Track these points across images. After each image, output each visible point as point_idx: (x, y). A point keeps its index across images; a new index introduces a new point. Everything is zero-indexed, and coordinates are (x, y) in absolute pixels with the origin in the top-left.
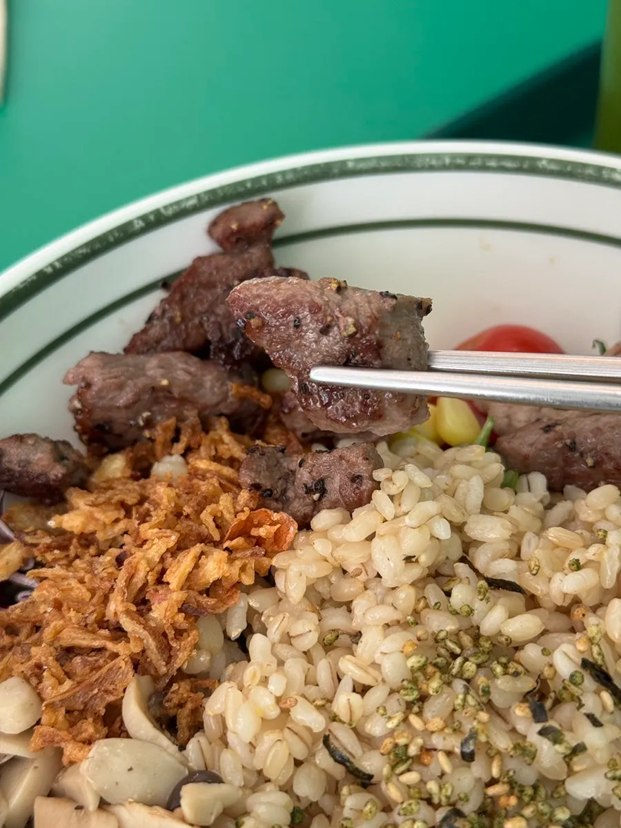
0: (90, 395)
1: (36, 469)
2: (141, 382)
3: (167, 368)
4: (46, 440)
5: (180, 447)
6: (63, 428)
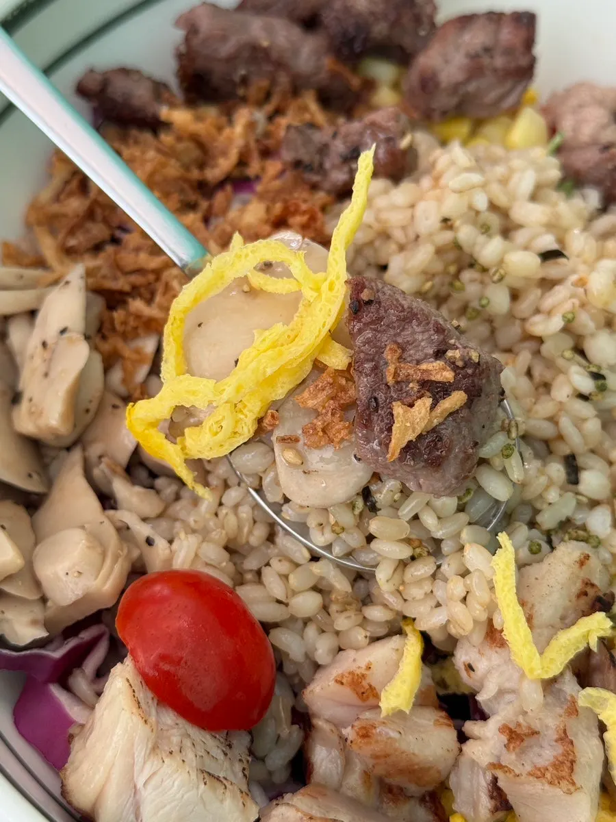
0: (196, 42)
1: (136, 102)
2: (244, 38)
3: (269, 30)
4: (149, 79)
5: (269, 108)
6: (164, 68)
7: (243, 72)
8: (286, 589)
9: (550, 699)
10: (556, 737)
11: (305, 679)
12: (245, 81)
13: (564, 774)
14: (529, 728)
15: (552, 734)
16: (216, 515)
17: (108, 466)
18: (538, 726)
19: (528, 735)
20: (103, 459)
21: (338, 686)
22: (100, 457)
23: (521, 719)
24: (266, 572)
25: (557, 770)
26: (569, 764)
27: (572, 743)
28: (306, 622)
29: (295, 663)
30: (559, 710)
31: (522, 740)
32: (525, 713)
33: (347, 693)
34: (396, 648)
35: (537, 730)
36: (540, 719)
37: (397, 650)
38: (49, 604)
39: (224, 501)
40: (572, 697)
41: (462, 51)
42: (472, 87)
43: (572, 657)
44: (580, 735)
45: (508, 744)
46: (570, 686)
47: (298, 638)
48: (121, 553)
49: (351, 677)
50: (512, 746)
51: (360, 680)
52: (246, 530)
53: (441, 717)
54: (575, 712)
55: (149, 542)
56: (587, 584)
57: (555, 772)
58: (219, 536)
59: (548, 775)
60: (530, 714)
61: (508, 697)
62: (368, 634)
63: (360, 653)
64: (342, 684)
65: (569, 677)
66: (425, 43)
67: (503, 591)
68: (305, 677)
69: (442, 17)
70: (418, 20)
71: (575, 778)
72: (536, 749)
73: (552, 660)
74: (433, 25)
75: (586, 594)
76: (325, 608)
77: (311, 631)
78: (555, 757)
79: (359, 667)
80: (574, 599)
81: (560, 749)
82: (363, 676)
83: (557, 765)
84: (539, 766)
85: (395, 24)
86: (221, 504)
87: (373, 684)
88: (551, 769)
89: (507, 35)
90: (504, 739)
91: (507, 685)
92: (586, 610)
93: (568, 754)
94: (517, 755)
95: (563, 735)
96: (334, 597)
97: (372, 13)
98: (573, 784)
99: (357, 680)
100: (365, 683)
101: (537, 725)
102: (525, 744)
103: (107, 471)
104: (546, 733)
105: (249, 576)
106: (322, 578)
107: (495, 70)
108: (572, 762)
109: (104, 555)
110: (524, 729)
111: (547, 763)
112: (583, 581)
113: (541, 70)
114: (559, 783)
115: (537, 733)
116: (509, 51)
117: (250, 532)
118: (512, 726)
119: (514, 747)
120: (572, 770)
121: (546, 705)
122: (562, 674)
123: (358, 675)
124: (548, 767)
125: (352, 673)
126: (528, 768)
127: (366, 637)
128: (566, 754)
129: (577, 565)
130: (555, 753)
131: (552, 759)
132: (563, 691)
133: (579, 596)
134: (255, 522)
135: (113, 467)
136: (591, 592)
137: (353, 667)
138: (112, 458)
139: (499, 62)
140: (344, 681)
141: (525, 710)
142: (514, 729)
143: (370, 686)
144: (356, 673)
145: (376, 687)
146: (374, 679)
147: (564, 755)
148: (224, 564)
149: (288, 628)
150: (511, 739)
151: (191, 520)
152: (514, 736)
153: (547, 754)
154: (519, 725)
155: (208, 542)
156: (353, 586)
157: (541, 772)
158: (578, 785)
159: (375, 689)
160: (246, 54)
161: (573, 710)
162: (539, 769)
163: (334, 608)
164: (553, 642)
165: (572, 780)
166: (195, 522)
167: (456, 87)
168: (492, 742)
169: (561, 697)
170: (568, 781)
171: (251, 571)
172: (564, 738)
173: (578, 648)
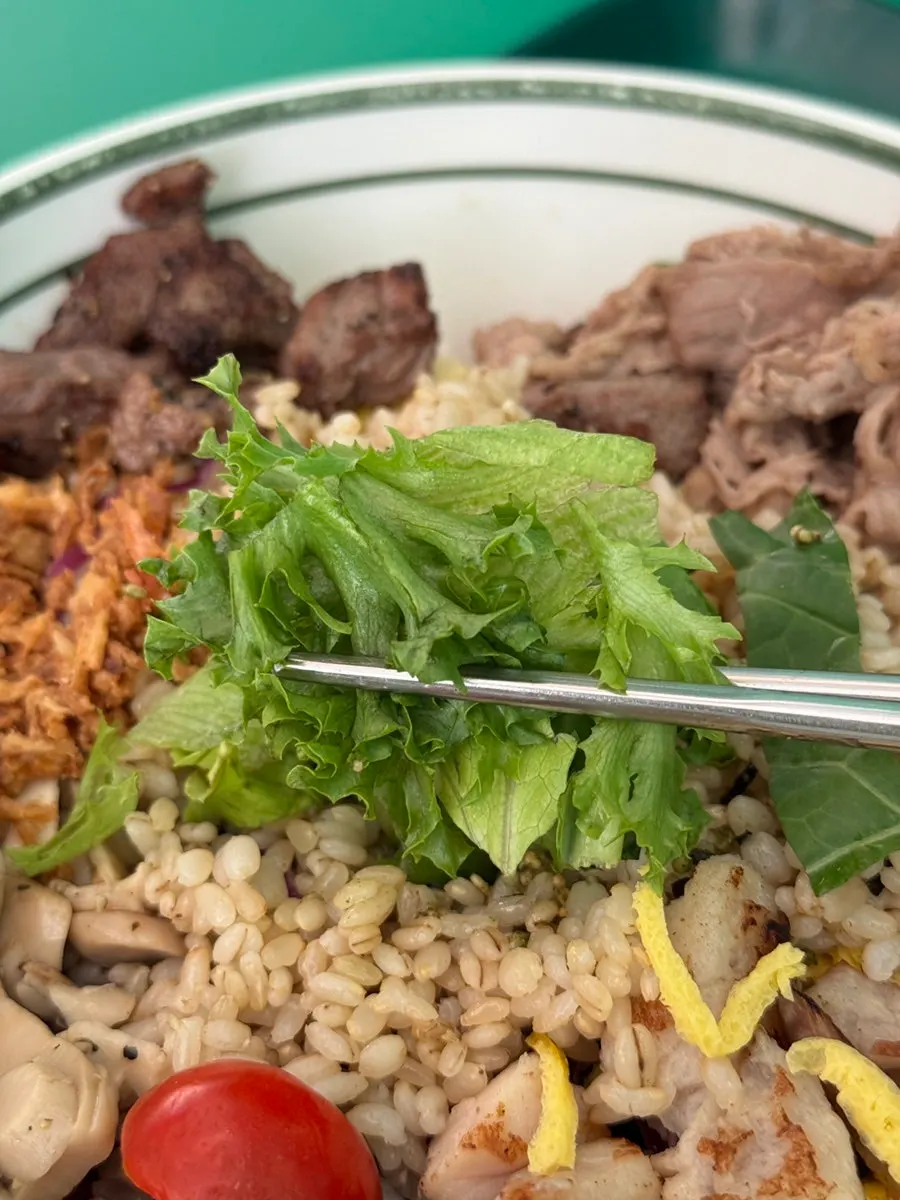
7: (64, 423)
8: (349, 1043)
9: (750, 1082)
10: (775, 1129)
11: (415, 1168)
12: (69, 436)
13: (806, 1174)
14: (736, 1130)
15: (771, 1128)
16: (211, 982)
17: (36, 974)
18: (747, 1122)
19: (738, 1141)
20: (25, 968)
21: (469, 1153)
22: (20, 967)
23: (721, 1123)
24: (313, 1031)
25: (794, 1173)
26: (806, 1160)
27: (800, 1129)
28: (391, 1083)
29: (394, 1149)
30: (766, 1093)
31: (735, 1151)
32: (724, 1113)
33: (484, 1158)
34: (529, 1071)
35: (748, 1130)
36: (747, 1113)
37: (531, 1074)
38: (15, 1185)
39: (216, 959)
40: (778, 1067)
41: (341, 325)
42: (365, 365)
43: (761, 1014)
44: (807, 1117)
45: (717, 1163)
46: (769, 1053)
47: (389, 1111)
48: (99, 1076)
49: (482, 1132)
50: (723, 1164)
51: (496, 1134)
52: (259, 988)
53: (622, 1146)
54: (789, 1086)
55: (130, 1055)
56: (751, 908)
57: (792, 1177)
58: (225, 1007)
59: (785, 1185)
60: (731, 1111)
61: (693, 1099)
62: (483, 1067)
63: (481, 1098)
64: (473, 1147)
65: (765, 1042)
66: (290, 329)
67: (651, 936)
68: (414, 1164)
69: (300, 296)
70: (272, 304)
71: (821, 1174)
72: (756, 1157)
73: (734, 1026)
74: (293, 309)
75: (753, 922)
76: (410, 1055)
77: (403, 1093)
78: (786, 1157)
79: (489, 1116)
80: (739, 932)
81: (787, 1145)
82: (498, 1126)
83: (792, 1167)
84: (768, 1177)
85: (247, 316)
86: (212, 966)
87: (516, 1133)
88: (786, 1176)
89: (391, 295)
90: (709, 1159)
91: (687, 1081)
92: (759, 945)
93: (800, 1145)
94: (734, 1174)
95: (785, 1124)
96: (418, 1032)
97: (215, 311)
98: (823, 1183)
99: (493, 1134)
100: (504, 1136)
101: (746, 1124)
102: (740, 1153)
103: (35, 982)
104: (760, 1129)
105: (287, 1050)
106: (392, 1015)
107: (389, 339)
108: (810, 1155)
109: (75, 1086)
110: (731, 1134)
111: (778, 1169)
112: (745, 905)
113: (445, 326)
114: (804, 1190)
115: (751, 1133)
116: (399, 313)
117: (267, 989)
118: (713, 1137)
119: (727, 1166)
120: (813, 1165)
121: (747, 1092)
122: (754, 1040)
123: (491, 1127)
124: (782, 1174)
125: (481, 1127)
126: (755, 1186)
127: (481, 1072)
128: (797, 1147)
129: (731, 886)
130: (783, 1152)
131: (782, 1161)
132: (763, 1064)
133: (745, 928)
134: (268, 972)
135: (44, 973)
136: (759, 918)
137: (481, 1119)
138: (39, 962)
139: (391, 328)
140: (475, 1142)
141: (722, 1108)
142: (717, 1142)
143: (513, 1137)
144: (486, 1125)
145: (522, 1137)
146: (515, 1125)
147: (794, 1150)
148: (247, 1042)
149: (367, 1102)
150: (718, 1157)
151: (178, 1004)
152: (721, 1149)
153: (772, 1157)
154: (721, 1132)
155: (213, 1020)
156: (438, 1009)
157: (775, 1184)
158: (829, 1183)
159: (520, 1139)
160: (62, 399)
161: (784, 1084)
162: (771, 1182)
163: (424, 1049)
164: (730, 1001)
165: (819, 1179)
166: (185, 1002)
167: (344, 370)
168: (694, 1172)
169: (764, 1072)
170: (814, 1182)
171: (287, 1043)
172: (787, 1127)
173: (766, 1000)
